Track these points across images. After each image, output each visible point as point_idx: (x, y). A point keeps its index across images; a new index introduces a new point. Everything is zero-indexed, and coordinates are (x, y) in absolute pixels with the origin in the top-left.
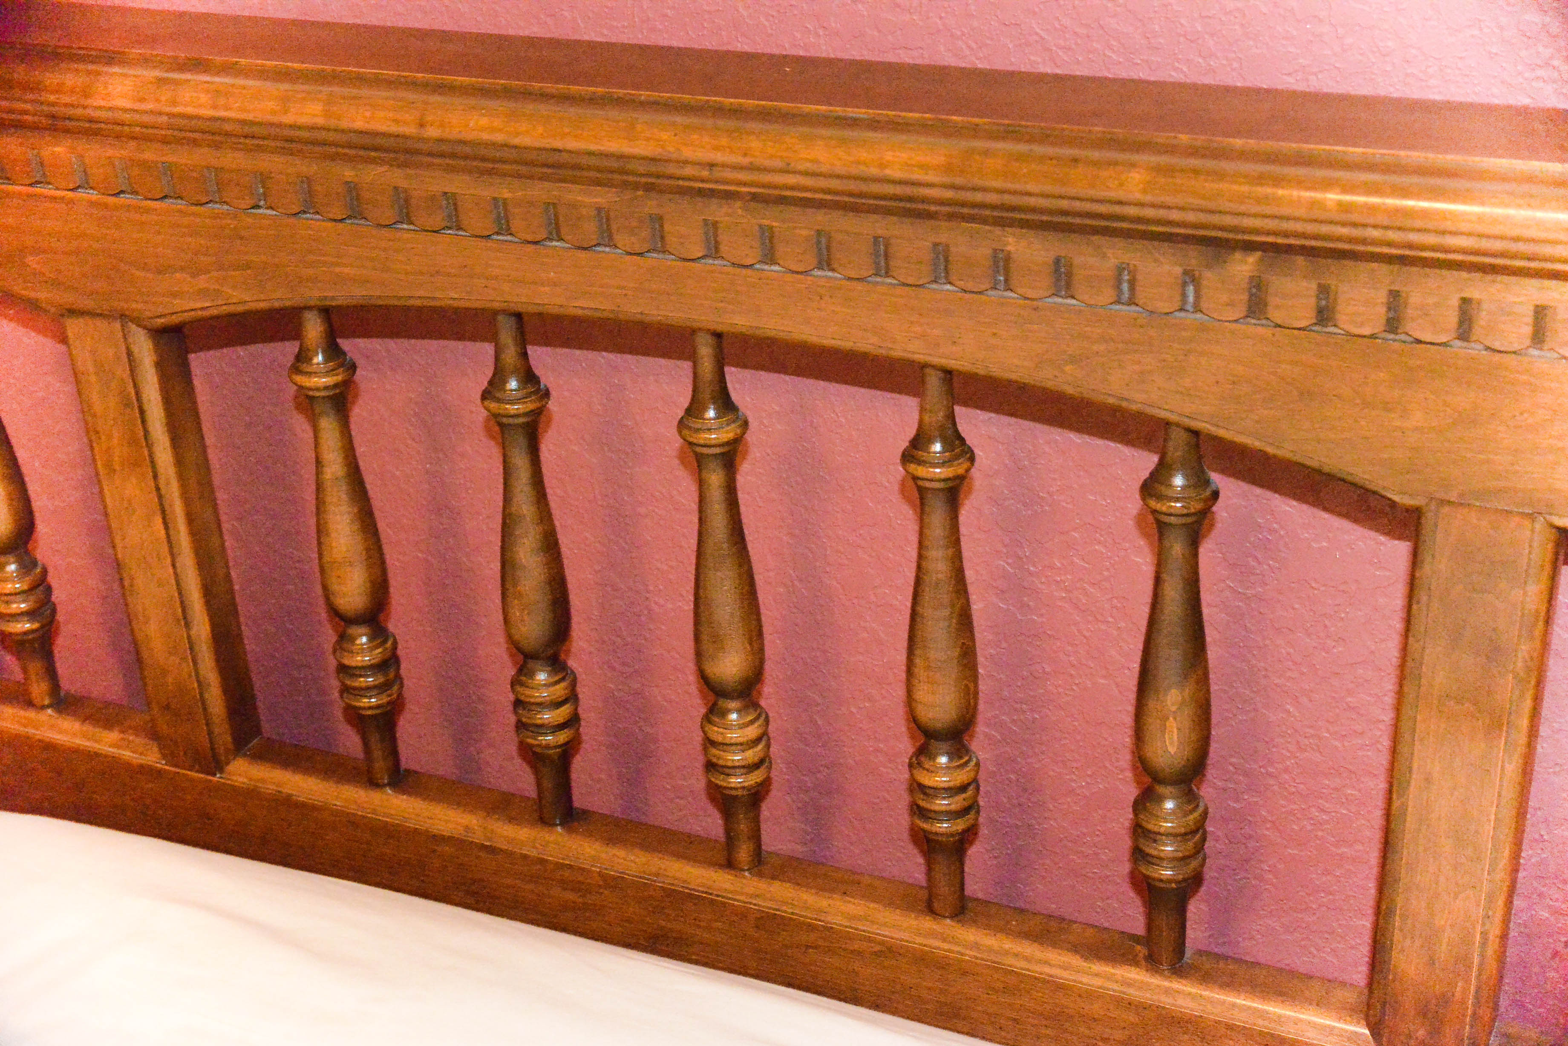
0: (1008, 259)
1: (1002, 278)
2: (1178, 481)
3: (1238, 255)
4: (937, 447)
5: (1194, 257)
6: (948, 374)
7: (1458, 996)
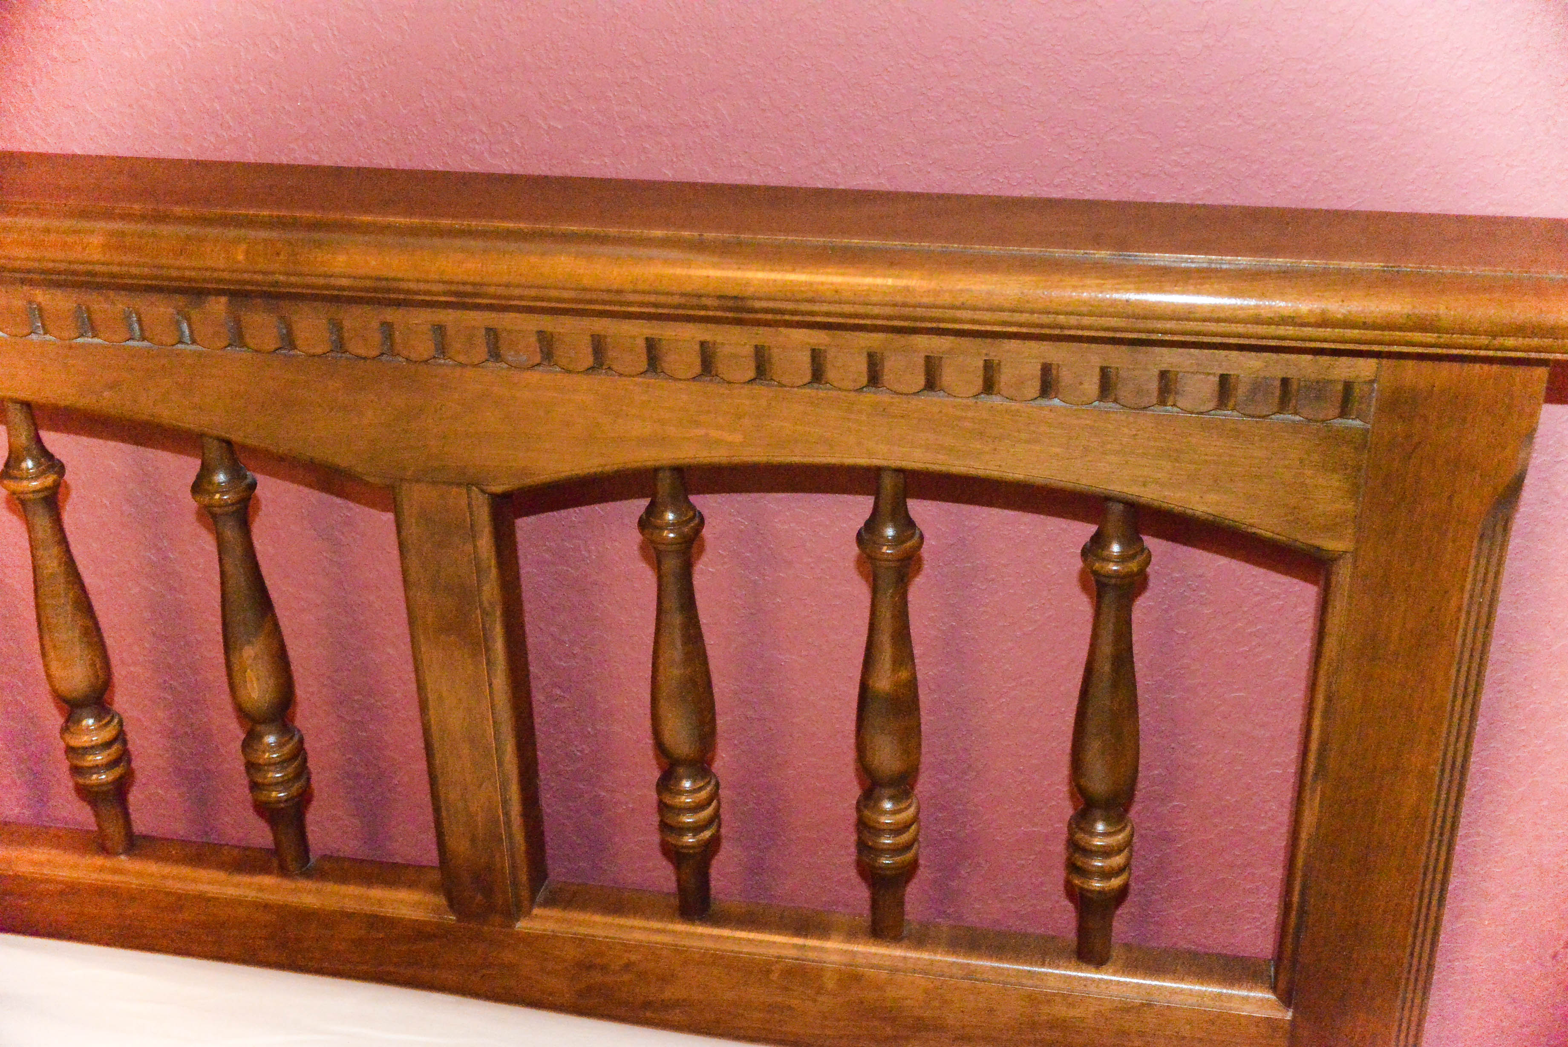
0: (40, 309)
1: (40, 324)
2: (221, 477)
3: (212, 298)
4: (29, 464)
5: (180, 300)
6: (27, 405)
7: (499, 866)
